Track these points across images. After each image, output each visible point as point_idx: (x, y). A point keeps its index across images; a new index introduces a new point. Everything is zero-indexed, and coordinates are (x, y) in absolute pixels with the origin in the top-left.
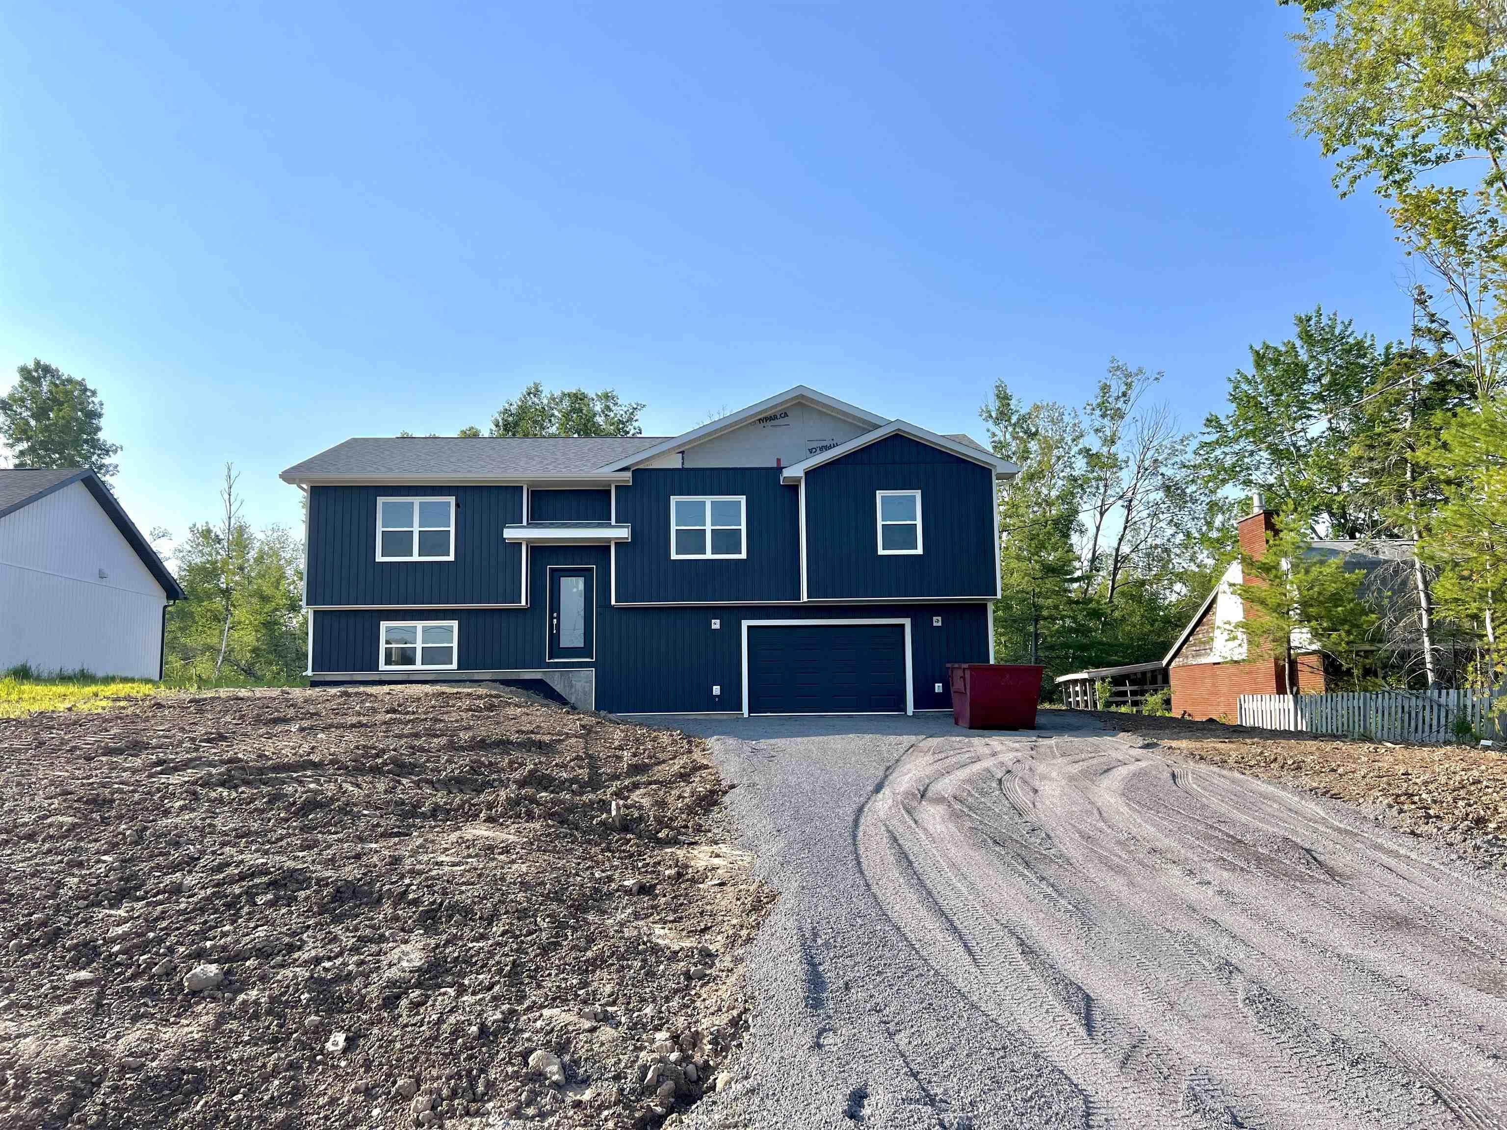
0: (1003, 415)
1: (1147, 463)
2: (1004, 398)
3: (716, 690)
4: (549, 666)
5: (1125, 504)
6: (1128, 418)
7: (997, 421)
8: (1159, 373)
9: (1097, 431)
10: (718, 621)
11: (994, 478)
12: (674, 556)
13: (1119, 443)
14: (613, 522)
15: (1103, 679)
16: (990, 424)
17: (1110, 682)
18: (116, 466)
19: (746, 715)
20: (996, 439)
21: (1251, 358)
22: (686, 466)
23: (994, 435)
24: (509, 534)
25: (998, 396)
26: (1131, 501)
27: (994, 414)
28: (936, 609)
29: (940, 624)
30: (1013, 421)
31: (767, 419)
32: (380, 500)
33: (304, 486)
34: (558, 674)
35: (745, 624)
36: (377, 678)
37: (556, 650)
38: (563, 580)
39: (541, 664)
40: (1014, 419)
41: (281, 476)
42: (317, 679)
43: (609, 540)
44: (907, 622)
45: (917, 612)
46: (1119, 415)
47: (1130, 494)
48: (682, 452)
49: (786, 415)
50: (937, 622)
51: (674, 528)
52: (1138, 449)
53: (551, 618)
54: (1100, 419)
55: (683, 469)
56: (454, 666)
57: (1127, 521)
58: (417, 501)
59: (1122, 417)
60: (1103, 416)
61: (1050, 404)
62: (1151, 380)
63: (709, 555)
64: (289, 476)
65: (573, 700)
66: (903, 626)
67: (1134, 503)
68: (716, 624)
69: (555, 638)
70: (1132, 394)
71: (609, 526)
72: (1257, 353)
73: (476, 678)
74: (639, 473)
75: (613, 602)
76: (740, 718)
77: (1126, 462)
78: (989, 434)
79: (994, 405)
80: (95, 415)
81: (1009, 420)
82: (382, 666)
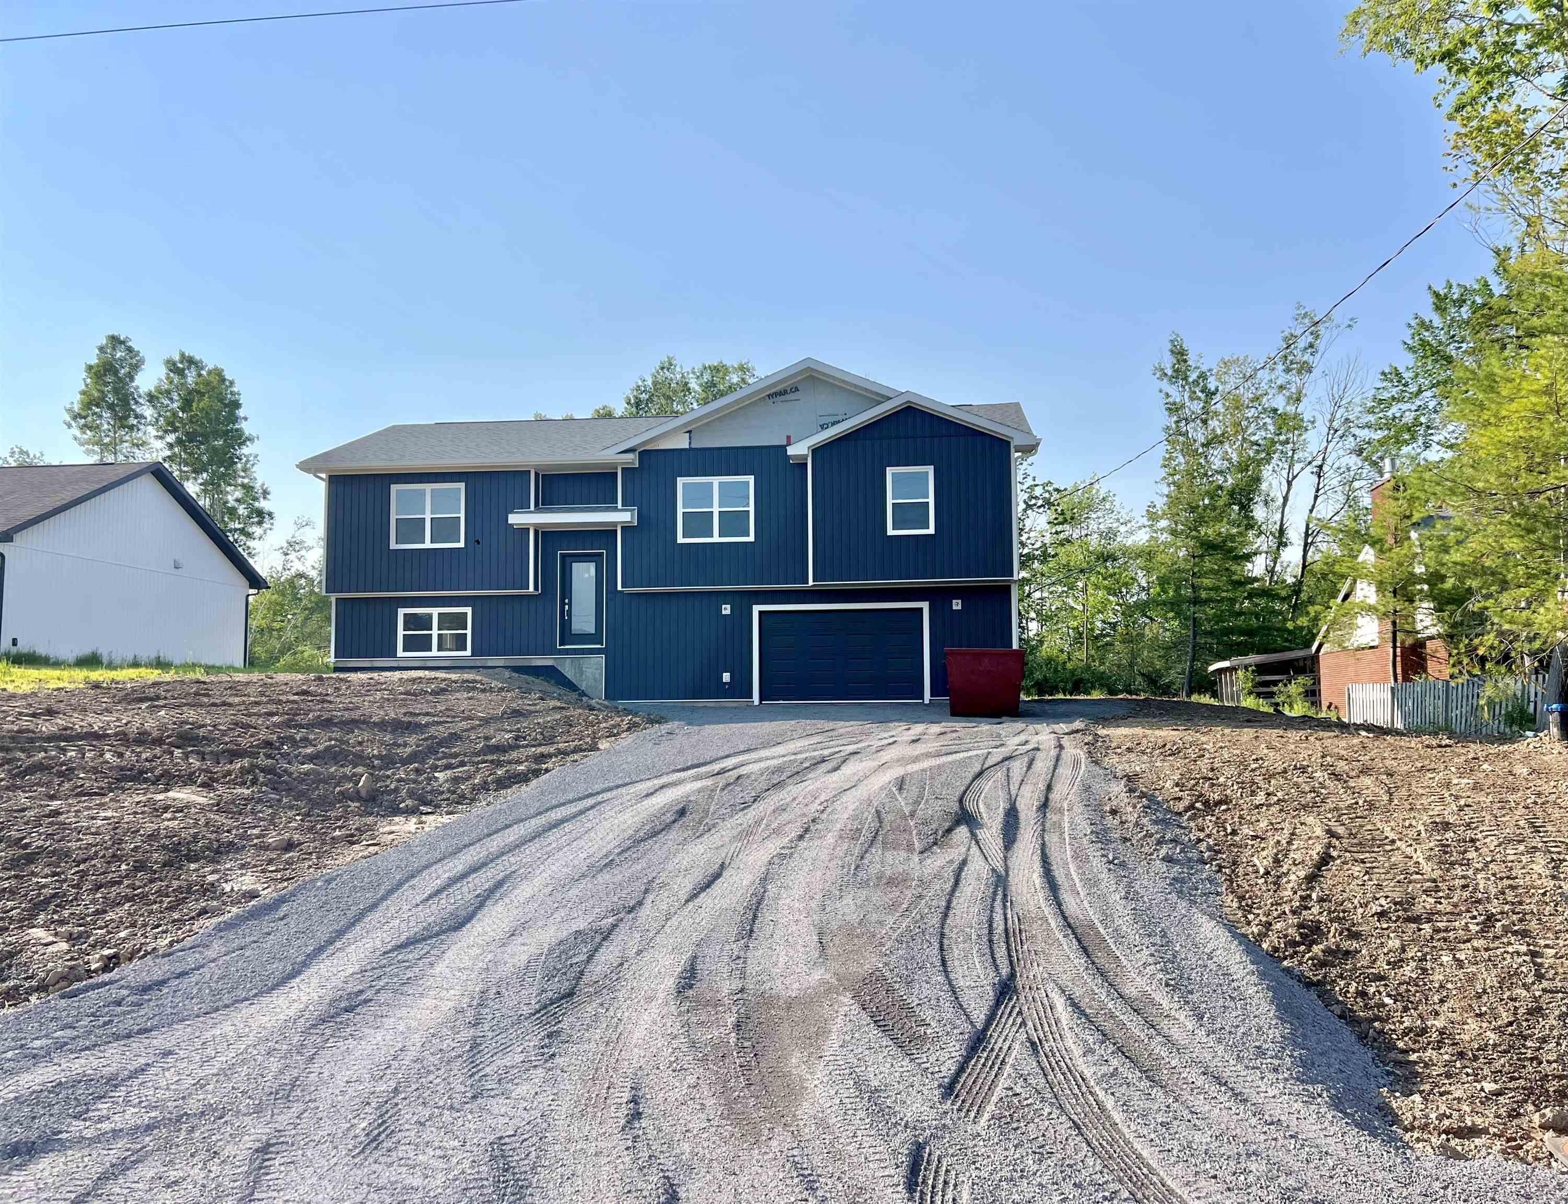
0: (1179, 374)
1: (1336, 424)
2: (1180, 354)
3: (726, 677)
4: (560, 652)
5: (1315, 470)
6: (1316, 372)
7: (1173, 379)
8: (1352, 319)
9: (1281, 387)
10: (728, 606)
11: (1012, 450)
12: (681, 540)
13: (1305, 401)
14: (620, 506)
15: (1246, 668)
16: (1165, 385)
17: (1253, 671)
18: (256, 456)
19: (756, 702)
20: (1171, 400)
21: (1431, 299)
22: (693, 446)
23: (1168, 395)
24: (515, 519)
25: (1172, 351)
26: (1321, 467)
27: (1169, 372)
28: (956, 592)
29: (959, 607)
30: (1191, 380)
31: (776, 394)
32: (394, 488)
33: (323, 476)
34: (568, 661)
35: (756, 609)
36: (395, 664)
37: (567, 635)
38: (575, 566)
39: (553, 651)
40: (1193, 377)
41: (297, 466)
42: (340, 665)
43: (615, 524)
44: (925, 606)
45: (938, 595)
46: (1306, 368)
47: (1321, 458)
48: (690, 432)
49: (797, 390)
50: (957, 605)
51: (680, 510)
52: (1328, 408)
53: (563, 604)
54: (1283, 374)
55: (690, 449)
56: (468, 652)
57: (1318, 490)
58: (428, 487)
59: (1310, 371)
60: (1288, 370)
61: (1242, 358)
62: (1343, 326)
63: (716, 539)
64: (309, 466)
65: (583, 687)
66: (921, 609)
67: (1325, 468)
68: (726, 610)
69: (566, 625)
70: (1321, 345)
71: (616, 509)
72: (1437, 295)
73: (490, 664)
74: (647, 456)
75: (619, 588)
76: (751, 706)
77: (1313, 422)
78: (1162, 395)
79: (1168, 363)
80: (236, 405)
81: (1185, 378)
82: (400, 653)
